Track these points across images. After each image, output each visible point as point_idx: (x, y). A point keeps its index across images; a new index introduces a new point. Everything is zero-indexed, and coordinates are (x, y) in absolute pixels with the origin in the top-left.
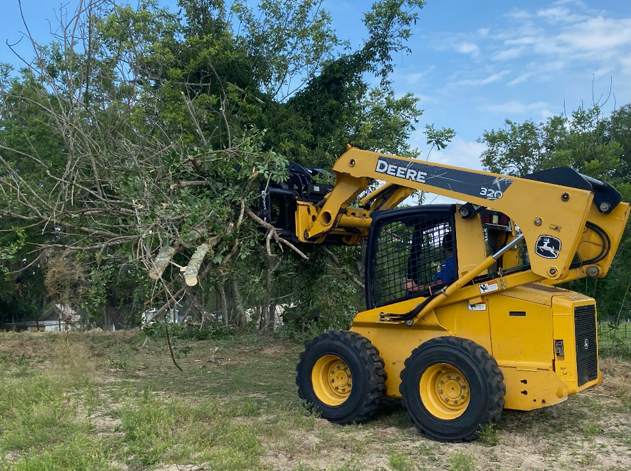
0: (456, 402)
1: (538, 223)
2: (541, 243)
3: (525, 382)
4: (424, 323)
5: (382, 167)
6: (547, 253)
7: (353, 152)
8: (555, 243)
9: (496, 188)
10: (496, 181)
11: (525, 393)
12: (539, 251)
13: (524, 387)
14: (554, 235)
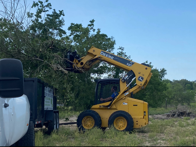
0: (123, 126)
1: (139, 73)
2: (139, 78)
3: (137, 121)
4: (112, 108)
5: (102, 53)
6: (140, 80)
7: (95, 48)
8: (142, 78)
9: (130, 64)
10: (131, 62)
11: (137, 124)
12: (138, 79)
13: (137, 123)
14: (143, 76)
